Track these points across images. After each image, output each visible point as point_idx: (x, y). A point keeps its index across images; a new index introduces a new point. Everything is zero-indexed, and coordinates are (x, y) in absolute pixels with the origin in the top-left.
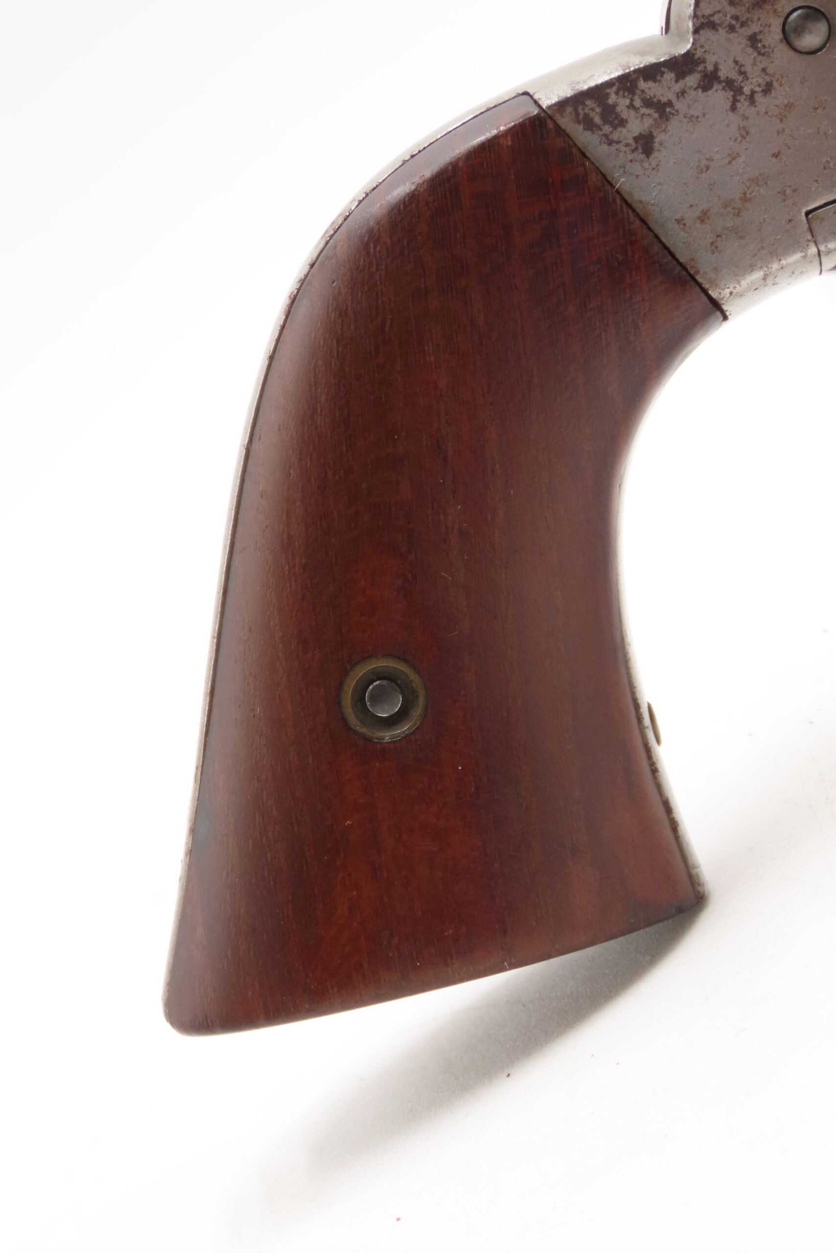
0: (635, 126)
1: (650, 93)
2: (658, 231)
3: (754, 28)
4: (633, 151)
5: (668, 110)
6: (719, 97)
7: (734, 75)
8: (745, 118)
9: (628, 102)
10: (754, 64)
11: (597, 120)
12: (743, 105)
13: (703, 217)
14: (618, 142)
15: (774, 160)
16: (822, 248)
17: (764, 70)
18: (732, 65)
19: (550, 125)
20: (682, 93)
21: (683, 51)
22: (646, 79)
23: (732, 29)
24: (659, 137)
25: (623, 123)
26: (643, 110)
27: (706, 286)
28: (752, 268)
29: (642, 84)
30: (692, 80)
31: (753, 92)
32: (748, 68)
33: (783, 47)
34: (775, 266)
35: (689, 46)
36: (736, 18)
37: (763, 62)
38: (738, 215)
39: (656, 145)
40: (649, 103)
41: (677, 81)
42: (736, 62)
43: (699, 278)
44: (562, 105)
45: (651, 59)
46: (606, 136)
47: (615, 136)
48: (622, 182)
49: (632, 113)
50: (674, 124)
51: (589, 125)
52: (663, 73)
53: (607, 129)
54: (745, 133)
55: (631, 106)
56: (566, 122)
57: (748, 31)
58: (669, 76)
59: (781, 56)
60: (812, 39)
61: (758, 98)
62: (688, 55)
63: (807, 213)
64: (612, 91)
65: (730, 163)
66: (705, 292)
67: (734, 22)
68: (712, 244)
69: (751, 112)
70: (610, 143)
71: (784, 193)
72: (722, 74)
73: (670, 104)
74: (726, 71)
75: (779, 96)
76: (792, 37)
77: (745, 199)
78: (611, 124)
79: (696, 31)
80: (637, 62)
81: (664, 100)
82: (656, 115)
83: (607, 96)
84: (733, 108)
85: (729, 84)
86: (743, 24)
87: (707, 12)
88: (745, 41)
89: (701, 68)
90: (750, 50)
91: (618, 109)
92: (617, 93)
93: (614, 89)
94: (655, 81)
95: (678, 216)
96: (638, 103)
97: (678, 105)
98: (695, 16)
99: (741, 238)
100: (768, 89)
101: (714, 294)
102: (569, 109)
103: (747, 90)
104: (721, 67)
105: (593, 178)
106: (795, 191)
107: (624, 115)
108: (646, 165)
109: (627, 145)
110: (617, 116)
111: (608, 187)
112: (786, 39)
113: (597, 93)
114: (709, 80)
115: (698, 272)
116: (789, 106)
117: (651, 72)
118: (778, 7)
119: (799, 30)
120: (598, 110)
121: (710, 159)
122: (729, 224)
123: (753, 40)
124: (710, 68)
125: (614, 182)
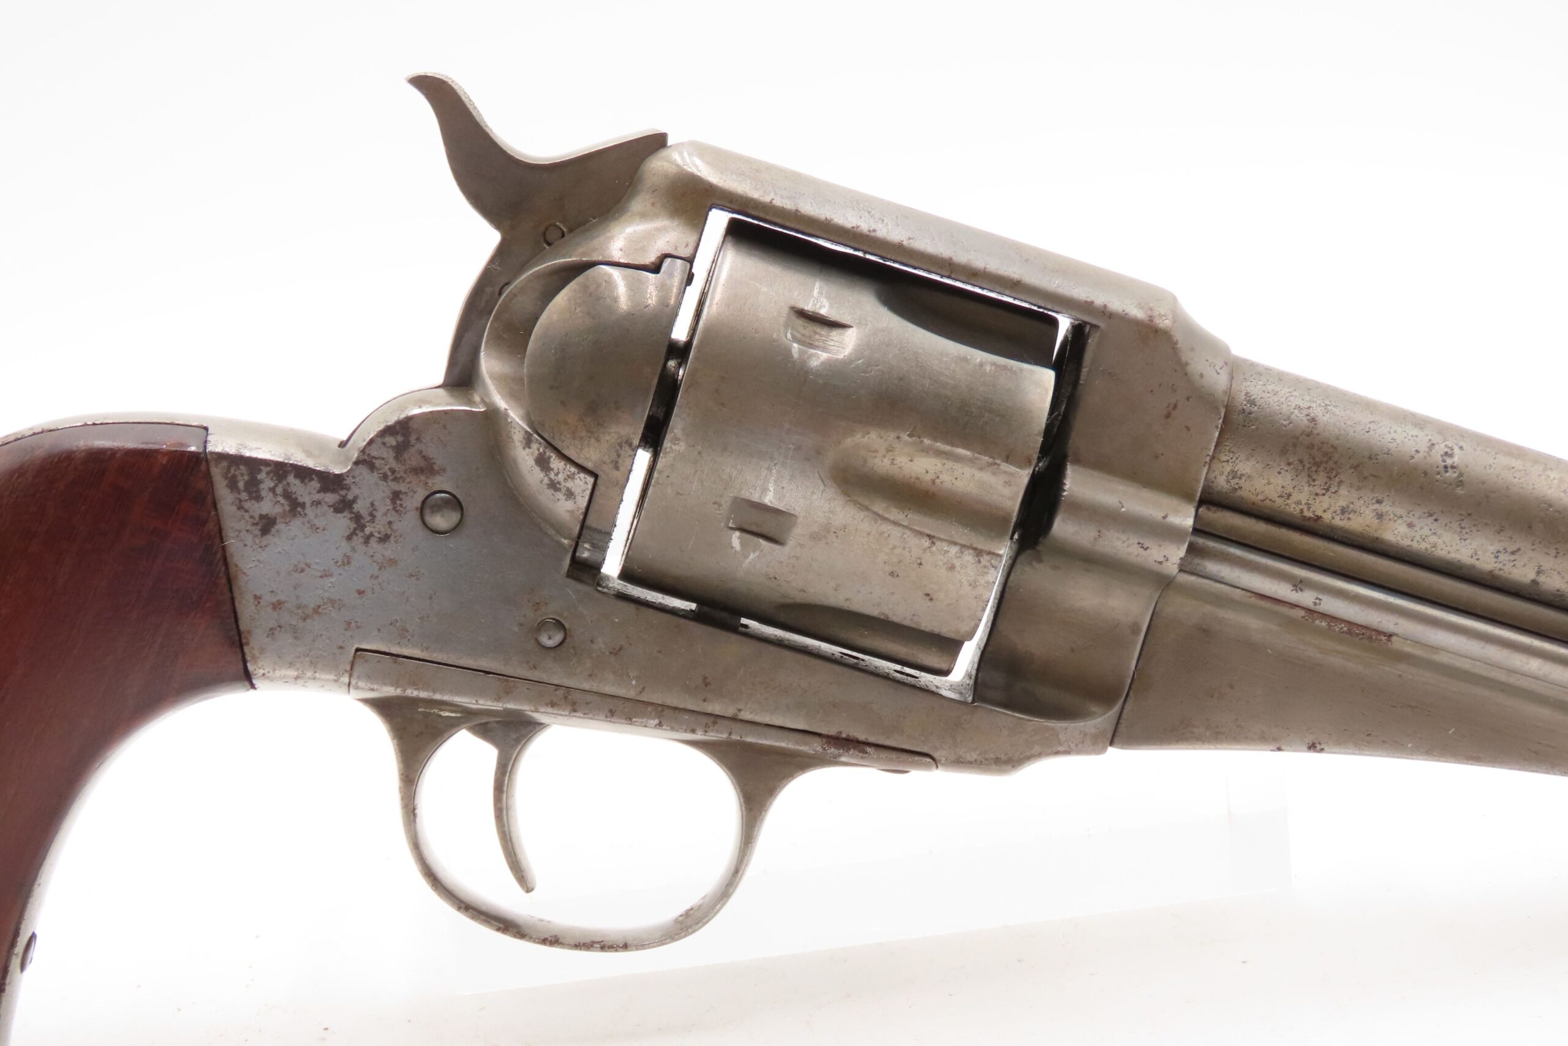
0: (267, 506)
1: (293, 489)
2: (236, 595)
3: (402, 487)
4: (254, 524)
5: (299, 509)
6: (342, 523)
7: (364, 513)
8: (354, 550)
9: (272, 485)
10: (385, 514)
11: (241, 485)
12: (358, 540)
13: (277, 606)
14: (247, 511)
15: (357, 596)
16: (353, 682)
17: (390, 523)
18: (368, 505)
19: (203, 467)
20: (318, 503)
21: (337, 472)
22: (296, 476)
23: (385, 477)
24: (280, 526)
25: (258, 498)
26: (280, 499)
27: (248, 658)
28: (291, 665)
29: (291, 478)
30: (331, 498)
31: (371, 535)
32: (378, 514)
33: (416, 514)
34: (309, 674)
35: (345, 471)
36: (393, 471)
37: (392, 517)
38: (304, 620)
39: (273, 530)
40: (287, 495)
41: (319, 492)
42: (372, 504)
43: (246, 649)
44: (222, 457)
45: (310, 463)
46: (241, 501)
47: (247, 505)
48: (232, 543)
49: (271, 495)
50: (297, 523)
51: (233, 485)
52: (313, 479)
53: (244, 496)
54: (347, 561)
55: (272, 490)
56: (217, 472)
57: (396, 487)
58: (315, 484)
59: (408, 522)
60: (441, 521)
61: (373, 541)
62: (339, 478)
63: (358, 650)
64: (265, 469)
65: (321, 577)
66: (245, 662)
67: (389, 473)
68: (271, 629)
69: (361, 548)
70: (240, 508)
71: (349, 624)
72: (357, 507)
73: (303, 505)
74: (360, 507)
75: (388, 551)
76: (427, 511)
77: (316, 610)
78: (250, 493)
79: (356, 463)
80: (300, 458)
81: (301, 500)
82: (287, 508)
83: (260, 470)
84: (349, 538)
85: (357, 518)
86: (395, 479)
87: (374, 453)
88: (389, 493)
89: (343, 493)
90: (388, 502)
91: (262, 486)
92: (268, 473)
93: (268, 469)
94: (302, 482)
95: (258, 594)
96: (279, 490)
97: (309, 510)
98: (363, 451)
99: (296, 638)
100: (385, 539)
101: (250, 667)
102: (225, 464)
103: (368, 530)
104: (359, 501)
105: (211, 526)
106: (358, 627)
107: (263, 493)
108: (257, 541)
109: (252, 517)
110: (258, 491)
111: (218, 540)
112: (422, 510)
113: (254, 464)
114: (344, 506)
115: (248, 644)
116: (392, 562)
117: (304, 473)
118: (430, 482)
119: (438, 507)
120: (246, 478)
121: (308, 566)
122: (294, 622)
123: (396, 496)
124: (350, 497)
125: (225, 539)
